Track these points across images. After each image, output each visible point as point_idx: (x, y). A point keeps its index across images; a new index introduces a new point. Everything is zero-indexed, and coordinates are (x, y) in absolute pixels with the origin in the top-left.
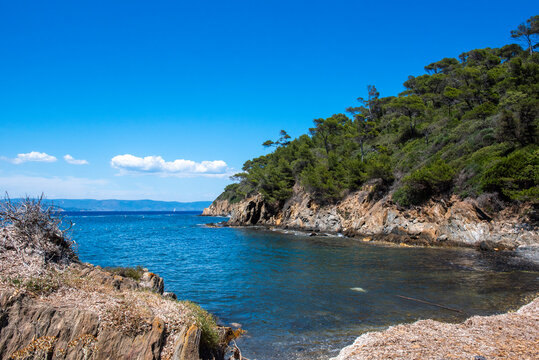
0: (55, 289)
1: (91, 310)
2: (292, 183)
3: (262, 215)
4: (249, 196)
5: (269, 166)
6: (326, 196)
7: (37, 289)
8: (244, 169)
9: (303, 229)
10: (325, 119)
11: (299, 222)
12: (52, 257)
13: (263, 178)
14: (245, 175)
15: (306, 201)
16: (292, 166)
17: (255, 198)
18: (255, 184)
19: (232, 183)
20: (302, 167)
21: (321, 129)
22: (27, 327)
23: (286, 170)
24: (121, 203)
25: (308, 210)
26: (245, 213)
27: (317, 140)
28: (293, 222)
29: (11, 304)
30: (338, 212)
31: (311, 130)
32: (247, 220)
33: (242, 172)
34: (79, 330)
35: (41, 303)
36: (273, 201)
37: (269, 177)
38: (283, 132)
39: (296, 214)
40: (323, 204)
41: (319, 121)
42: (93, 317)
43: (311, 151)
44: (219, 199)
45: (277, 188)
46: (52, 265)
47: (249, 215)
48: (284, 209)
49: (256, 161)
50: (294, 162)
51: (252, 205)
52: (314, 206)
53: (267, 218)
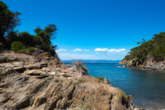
0: (85, 82)
1: (93, 87)
2: (147, 55)
3: (137, 64)
4: (133, 59)
5: (139, 49)
6: (158, 58)
7: (81, 81)
8: (131, 51)
9: (151, 69)
10: (157, 34)
11: (149, 66)
12: (84, 74)
13: (137, 53)
14: (131, 53)
15: (151, 60)
16: (147, 49)
17: (134, 59)
18: (134, 55)
19: (127, 55)
20: (150, 50)
21: (156, 38)
22: (79, 90)
23: (145, 51)
24: (97, 60)
25: (152, 63)
26: (131, 64)
27: (155, 41)
28: (147, 66)
29: (76, 84)
30: (163, 63)
31: (153, 38)
32: (132, 66)
33: (130, 52)
34: (91, 92)
35: (82, 85)
36: (140, 60)
37: (139, 53)
38: (143, 39)
39: (148, 64)
40: (157, 61)
41: (156, 35)
42: (94, 89)
43: (153, 44)
44: (123, 59)
45: (142, 56)
46: (84, 76)
47: (133, 64)
48: (144, 63)
49: (134, 48)
50: (147, 48)
51: (134, 61)
52: (154, 62)
53: (139, 65)
